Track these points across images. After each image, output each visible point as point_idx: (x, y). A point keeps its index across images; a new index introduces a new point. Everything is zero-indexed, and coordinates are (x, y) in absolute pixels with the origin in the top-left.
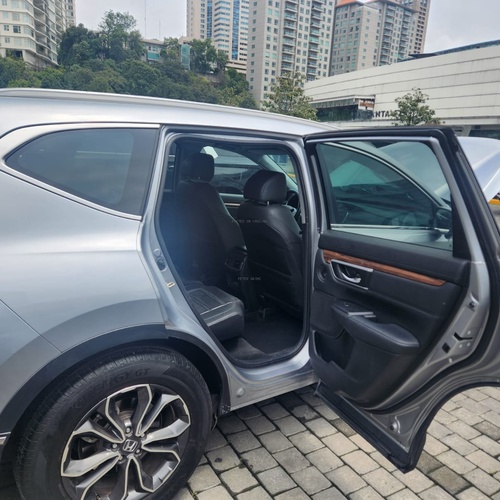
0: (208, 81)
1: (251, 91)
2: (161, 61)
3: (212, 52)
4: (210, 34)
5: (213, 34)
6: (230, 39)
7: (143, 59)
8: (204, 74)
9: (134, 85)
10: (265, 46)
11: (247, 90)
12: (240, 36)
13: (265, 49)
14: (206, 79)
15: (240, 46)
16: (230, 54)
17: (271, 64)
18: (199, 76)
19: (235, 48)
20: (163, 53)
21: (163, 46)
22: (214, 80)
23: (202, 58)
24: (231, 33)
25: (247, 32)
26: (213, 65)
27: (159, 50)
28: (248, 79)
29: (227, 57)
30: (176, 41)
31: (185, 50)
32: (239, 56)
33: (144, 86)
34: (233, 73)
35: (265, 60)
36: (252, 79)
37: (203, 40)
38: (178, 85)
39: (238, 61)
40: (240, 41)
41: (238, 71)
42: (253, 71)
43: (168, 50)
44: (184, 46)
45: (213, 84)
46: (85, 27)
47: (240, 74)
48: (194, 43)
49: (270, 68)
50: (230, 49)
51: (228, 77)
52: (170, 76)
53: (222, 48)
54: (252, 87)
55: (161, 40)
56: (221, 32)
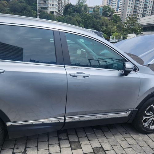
0: (107, 19)
1: (121, 22)
2: (93, 13)
3: (109, 9)
4: (110, 4)
5: (111, 3)
6: (116, 5)
7: (87, 12)
8: (106, 16)
9: (84, 21)
10: (128, 6)
11: (120, 21)
12: (120, 3)
13: (128, 7)
14: (106, 18)
15: (119, 7)
16: (116, 10)
17: (129, 12)
18: (104, 17)
19: (118, 7)
20: (94, 10)
21: (94, 8)
22: (109, 18)
23: (106, 11)
24: (117, 3)
25: (122, 2)
26: (109, 14)
27: (92, 10)
28: (121, 18)
29: (115, 11)
30: (98, 6)
31: (101, 9)
32: (119, 10)
33: (86, 21)
34: (116, 16)
35: (127, 11)
36: (122, 18)
37: (107, 6)
38: (97, 20)
39: (118, 12)
40: (120, 5)
41: (118, 15)
42: (123, 15)
43: (95, 9)
44: (100, 8)
45: (108, 19)
46: (72, 4)
47: (118, 16)
48: (104, 7)
49: (129, 14)
50: (116, 8)
51: (114, 17)
52: (95, 17)
53: (113, 8)
54: (122, 20)
55: (94, 7)
56: (114, 2)
